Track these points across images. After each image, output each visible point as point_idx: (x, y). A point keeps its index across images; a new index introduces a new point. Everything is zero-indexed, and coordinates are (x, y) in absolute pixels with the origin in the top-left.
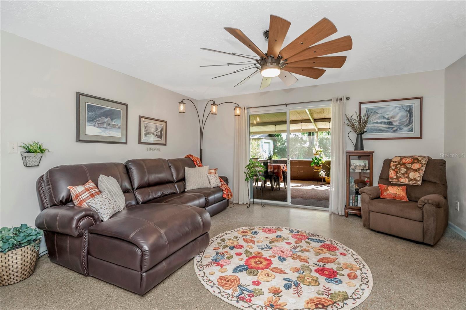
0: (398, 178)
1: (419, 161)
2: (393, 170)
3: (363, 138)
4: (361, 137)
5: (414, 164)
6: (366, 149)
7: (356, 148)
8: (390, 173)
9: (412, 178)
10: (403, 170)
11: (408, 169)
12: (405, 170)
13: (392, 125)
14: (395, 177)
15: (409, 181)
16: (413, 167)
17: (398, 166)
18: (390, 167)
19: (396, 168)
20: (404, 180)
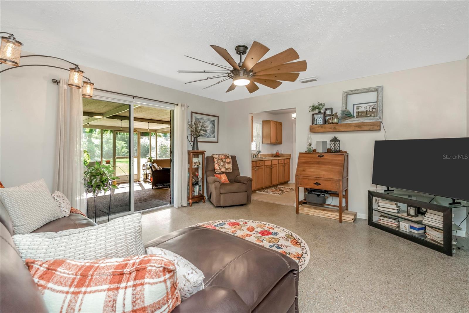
0: (220, 169)
1: (228, 157)
2: (217, 164)
3: (198, 141)
4: (197, 140)
5: (227, 159)
6: (200, 149)
7: (193, 149)
8: (215, 166)
9: (227, 168)
10: (222, 163)
11: (224, 162)
12: (223, 163)
13: (207, 132)
14: (218, 169)
15: (226, 170)
16: (226, 161)
17: (219, 161)
18: (214, 162)
19: (218, 162)
20: (223, 170)
